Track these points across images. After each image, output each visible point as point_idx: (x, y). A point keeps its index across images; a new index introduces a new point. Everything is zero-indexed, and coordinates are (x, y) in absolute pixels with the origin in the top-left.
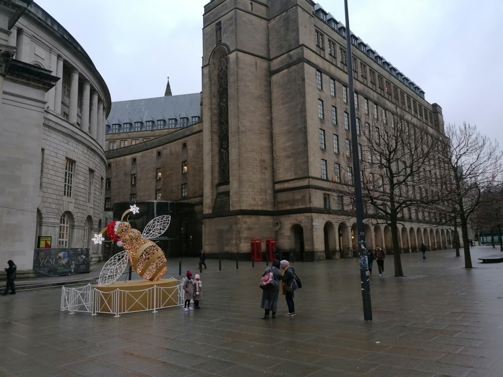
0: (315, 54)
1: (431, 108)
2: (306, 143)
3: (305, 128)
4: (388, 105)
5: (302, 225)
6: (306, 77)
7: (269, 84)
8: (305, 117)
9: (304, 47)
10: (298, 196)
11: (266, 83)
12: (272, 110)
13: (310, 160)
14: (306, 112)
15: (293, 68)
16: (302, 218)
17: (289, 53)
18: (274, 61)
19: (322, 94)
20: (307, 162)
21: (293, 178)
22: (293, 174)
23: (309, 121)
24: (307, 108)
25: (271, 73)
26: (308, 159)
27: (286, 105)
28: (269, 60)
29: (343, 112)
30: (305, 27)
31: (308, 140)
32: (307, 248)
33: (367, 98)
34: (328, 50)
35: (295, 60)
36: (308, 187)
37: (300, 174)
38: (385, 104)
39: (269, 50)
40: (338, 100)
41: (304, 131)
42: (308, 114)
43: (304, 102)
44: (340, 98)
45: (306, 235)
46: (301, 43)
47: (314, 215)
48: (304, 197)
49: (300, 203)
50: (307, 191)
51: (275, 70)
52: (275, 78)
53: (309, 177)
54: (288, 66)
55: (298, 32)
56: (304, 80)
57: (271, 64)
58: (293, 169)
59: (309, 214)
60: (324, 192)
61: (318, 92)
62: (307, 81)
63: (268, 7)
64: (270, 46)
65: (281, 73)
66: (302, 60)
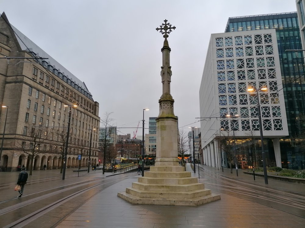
0: (30, 80)
1: (94, 103)
2: (17, 119)
3: (18, 112)
4: (68, 103)
5: (8, 155)
6: (23, 90)
7: (4, 87)
8: (19, 107)
9: (24, 77)
10: (9, 142)
11: (2, 87)
12: (3, 100)
13: (18, 126)
14: (20, 105)
15: (18, 84)
16: (8, 152)
17: (17, 77)
18: (9, 77)
19: (31, 97)
20: (16, 127)
21: (8, 133)
22: (8, 132)
23: (21, 109)
24: (21, 103)
25: (7, 83)
26: (17, 126)
27: (11, 100)
28: (6, 76)
29: (41, 105)
30: (27, 67)
31: (19, 117)
32: (9, 166)
33: (56, 99)
34: (39, 76)
35: (19, 81)
36: (15, 138)
37: (12, 132)
38: (66, 102)
39: (7, 72)
40: (39, 100)
41: (17, 113)
42: (21, 106)
43: (20, 101)
44: (41, 99)
45: (9, 160)
46: (23, 74)
47: (15, 151)
48: (12, 143)
49: (9, 145)
50: (13, 140)
51: (9, 82)
52: (7, 85)
53: (16, 134)
54: (16, 82)
55: (23, 69)
56: (21, 91)
57: (7, 79)
58: (9, 129)
59: (12, 151)
60: (23, 141)
61: (28, 96)
62: (23, 91)
63: (10, 52)
64: (8, 70)
65: (11, 84)
66: (22, 82)
